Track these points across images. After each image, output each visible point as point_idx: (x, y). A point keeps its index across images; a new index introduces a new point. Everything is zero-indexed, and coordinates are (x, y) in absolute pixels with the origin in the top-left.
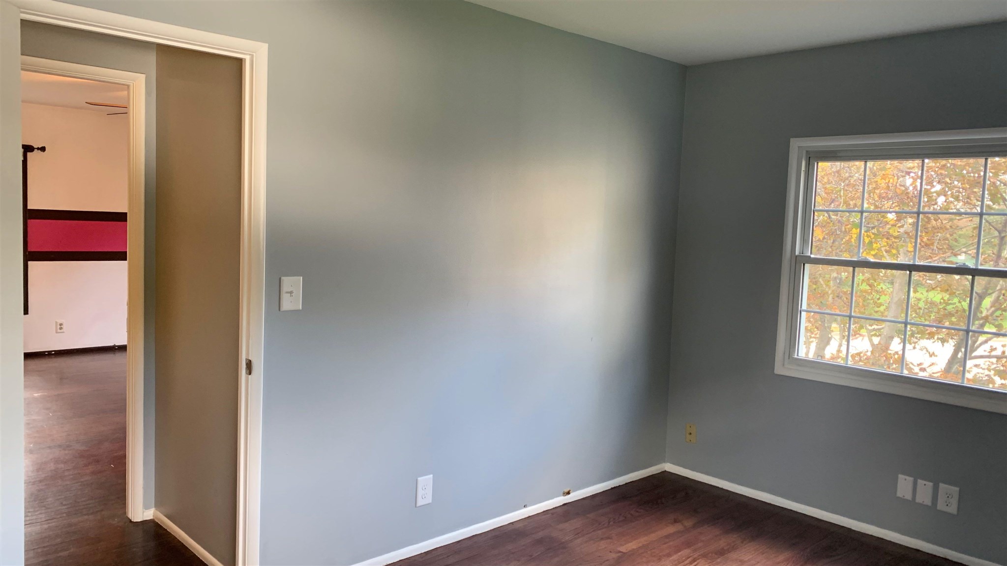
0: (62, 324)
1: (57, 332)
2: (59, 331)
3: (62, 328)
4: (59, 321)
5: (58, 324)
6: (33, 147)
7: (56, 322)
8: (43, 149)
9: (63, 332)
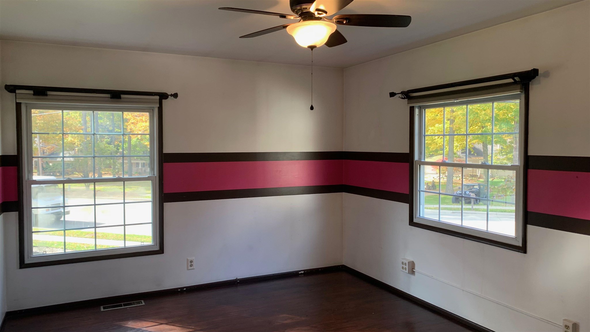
0: (192, 261)
1: (188, 269)
2: (190, 268)
3: (192, 265)
4: (190, 259)
5: (189, 261)
6: (166, 94)
7: (187, 260)
8: (175, 95)
9: (194, 269)
